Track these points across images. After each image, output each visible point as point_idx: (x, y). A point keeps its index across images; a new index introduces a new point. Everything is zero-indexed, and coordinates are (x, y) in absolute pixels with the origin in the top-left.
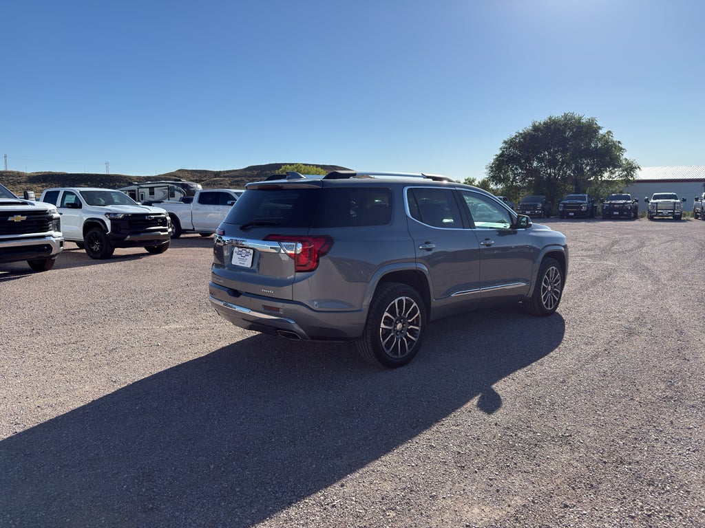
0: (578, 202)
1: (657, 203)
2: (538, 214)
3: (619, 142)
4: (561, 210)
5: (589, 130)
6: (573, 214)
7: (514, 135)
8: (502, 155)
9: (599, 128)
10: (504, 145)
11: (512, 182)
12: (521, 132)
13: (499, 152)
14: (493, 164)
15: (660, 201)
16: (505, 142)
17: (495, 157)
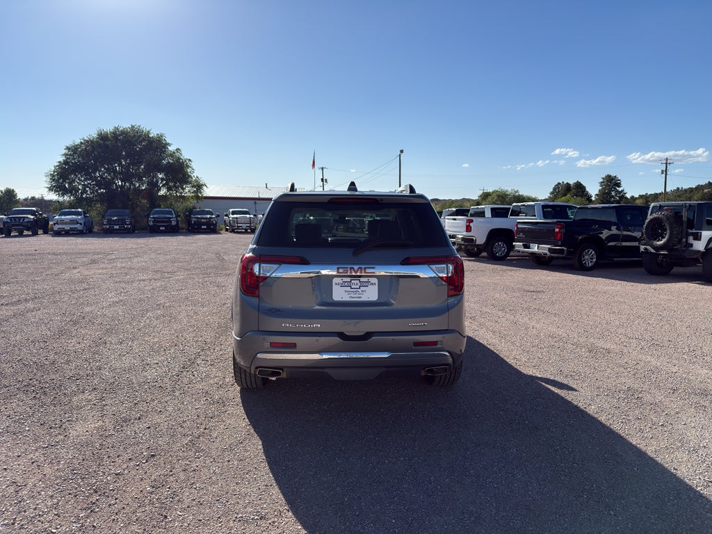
0: (168, 216)
1: (237, 218)
2: (127, 229)
3: (190, 160)
4: (151, 224)
5: (158, 145)
6: (164, 228)
7: (78, 142)
8: (66, 162)
9: (169, 144)
10: (66, 151)
11: (82, 193)
12: (86, 139)
13: (62, 159)
14: (54, 172)
15: (238, 216)
16: (68, 148)
17: (58, 164)
